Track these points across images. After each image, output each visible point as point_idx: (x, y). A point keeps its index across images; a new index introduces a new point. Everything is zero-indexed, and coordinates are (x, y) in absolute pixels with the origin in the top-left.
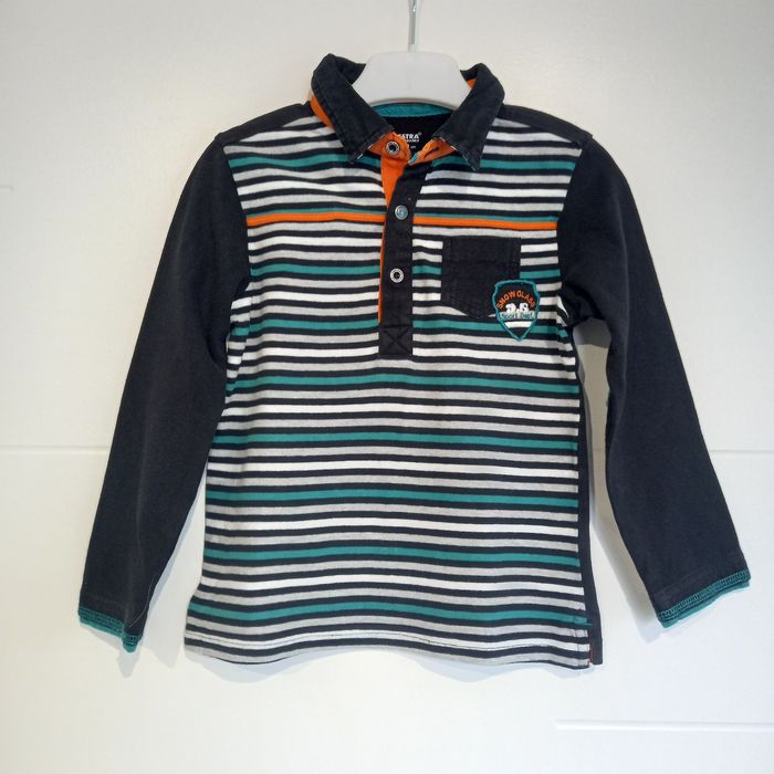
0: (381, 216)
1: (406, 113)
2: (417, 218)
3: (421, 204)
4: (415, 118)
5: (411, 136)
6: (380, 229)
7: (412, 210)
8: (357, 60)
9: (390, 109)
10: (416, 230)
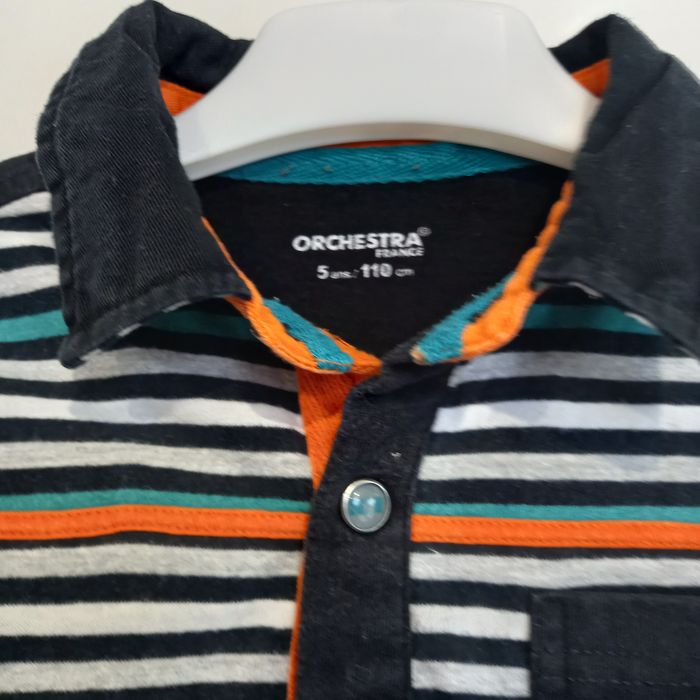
0: (291, 519)
1: (378, 171)
2: (427, 520)
3: (437, 468)
4: (410, 185)
5: (397, 238)
6: (290, 564)
7: (405, 493)
8: (232, 29)
9: (330, 162)
10: (424, 567)
